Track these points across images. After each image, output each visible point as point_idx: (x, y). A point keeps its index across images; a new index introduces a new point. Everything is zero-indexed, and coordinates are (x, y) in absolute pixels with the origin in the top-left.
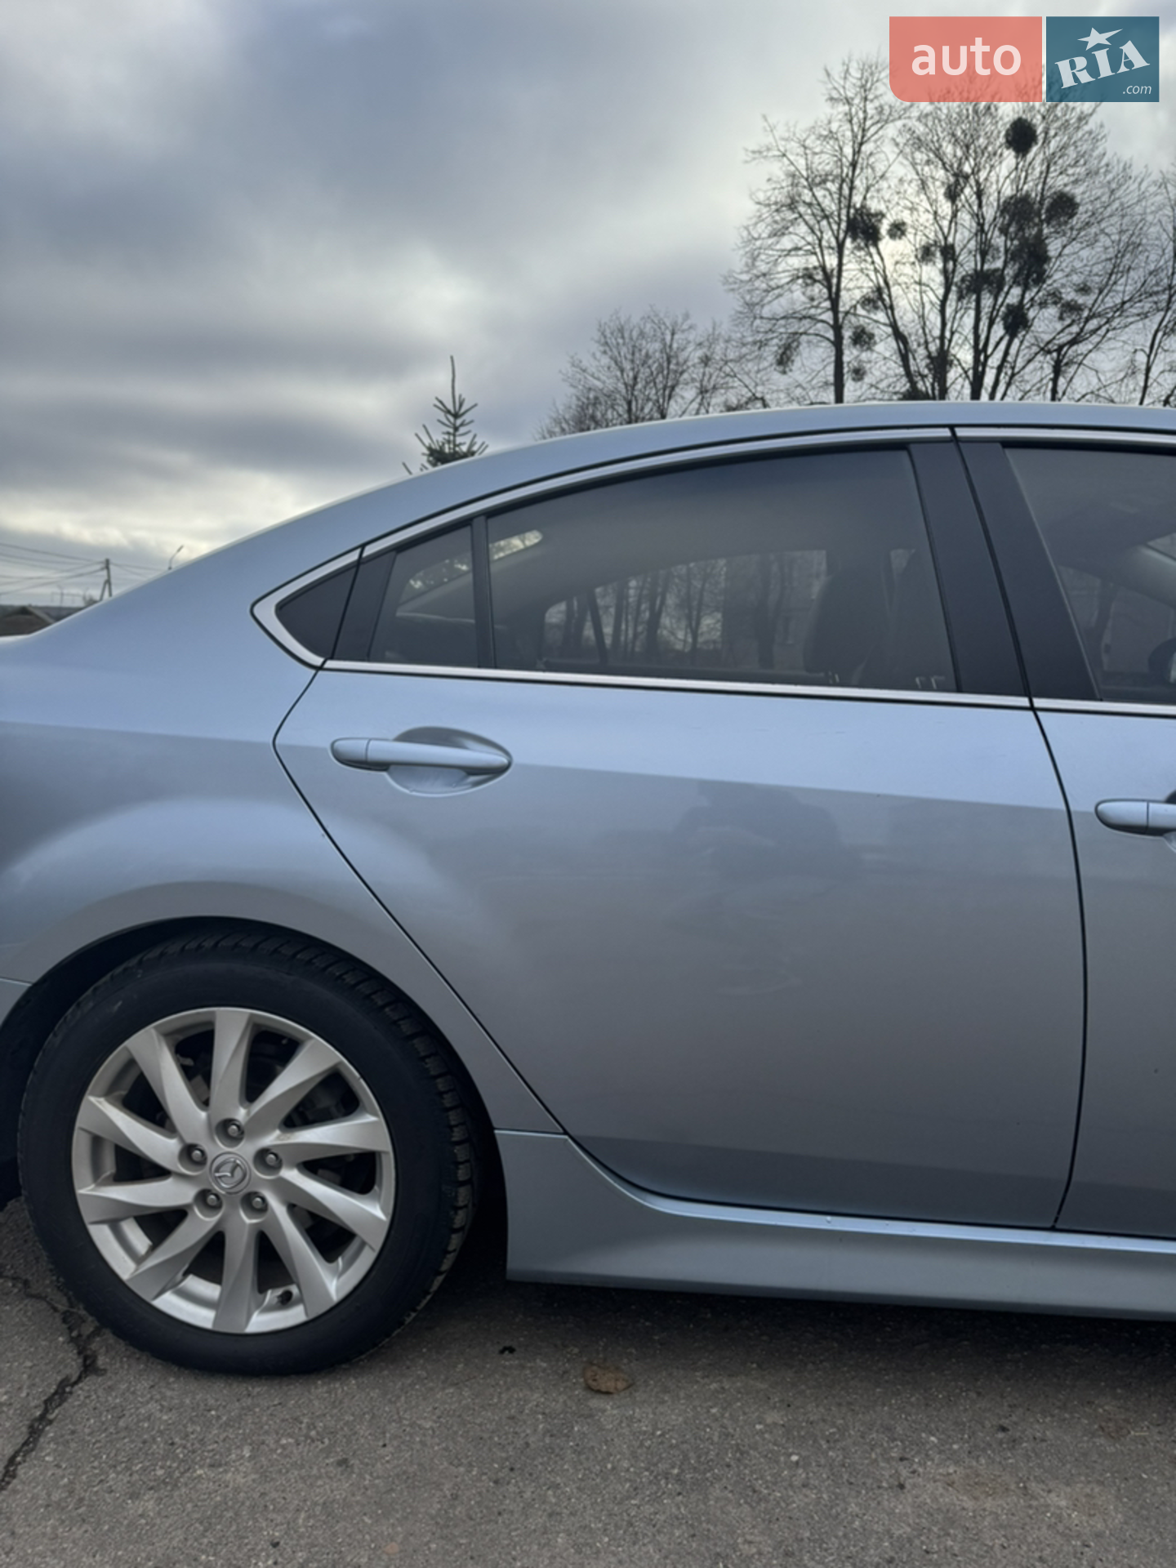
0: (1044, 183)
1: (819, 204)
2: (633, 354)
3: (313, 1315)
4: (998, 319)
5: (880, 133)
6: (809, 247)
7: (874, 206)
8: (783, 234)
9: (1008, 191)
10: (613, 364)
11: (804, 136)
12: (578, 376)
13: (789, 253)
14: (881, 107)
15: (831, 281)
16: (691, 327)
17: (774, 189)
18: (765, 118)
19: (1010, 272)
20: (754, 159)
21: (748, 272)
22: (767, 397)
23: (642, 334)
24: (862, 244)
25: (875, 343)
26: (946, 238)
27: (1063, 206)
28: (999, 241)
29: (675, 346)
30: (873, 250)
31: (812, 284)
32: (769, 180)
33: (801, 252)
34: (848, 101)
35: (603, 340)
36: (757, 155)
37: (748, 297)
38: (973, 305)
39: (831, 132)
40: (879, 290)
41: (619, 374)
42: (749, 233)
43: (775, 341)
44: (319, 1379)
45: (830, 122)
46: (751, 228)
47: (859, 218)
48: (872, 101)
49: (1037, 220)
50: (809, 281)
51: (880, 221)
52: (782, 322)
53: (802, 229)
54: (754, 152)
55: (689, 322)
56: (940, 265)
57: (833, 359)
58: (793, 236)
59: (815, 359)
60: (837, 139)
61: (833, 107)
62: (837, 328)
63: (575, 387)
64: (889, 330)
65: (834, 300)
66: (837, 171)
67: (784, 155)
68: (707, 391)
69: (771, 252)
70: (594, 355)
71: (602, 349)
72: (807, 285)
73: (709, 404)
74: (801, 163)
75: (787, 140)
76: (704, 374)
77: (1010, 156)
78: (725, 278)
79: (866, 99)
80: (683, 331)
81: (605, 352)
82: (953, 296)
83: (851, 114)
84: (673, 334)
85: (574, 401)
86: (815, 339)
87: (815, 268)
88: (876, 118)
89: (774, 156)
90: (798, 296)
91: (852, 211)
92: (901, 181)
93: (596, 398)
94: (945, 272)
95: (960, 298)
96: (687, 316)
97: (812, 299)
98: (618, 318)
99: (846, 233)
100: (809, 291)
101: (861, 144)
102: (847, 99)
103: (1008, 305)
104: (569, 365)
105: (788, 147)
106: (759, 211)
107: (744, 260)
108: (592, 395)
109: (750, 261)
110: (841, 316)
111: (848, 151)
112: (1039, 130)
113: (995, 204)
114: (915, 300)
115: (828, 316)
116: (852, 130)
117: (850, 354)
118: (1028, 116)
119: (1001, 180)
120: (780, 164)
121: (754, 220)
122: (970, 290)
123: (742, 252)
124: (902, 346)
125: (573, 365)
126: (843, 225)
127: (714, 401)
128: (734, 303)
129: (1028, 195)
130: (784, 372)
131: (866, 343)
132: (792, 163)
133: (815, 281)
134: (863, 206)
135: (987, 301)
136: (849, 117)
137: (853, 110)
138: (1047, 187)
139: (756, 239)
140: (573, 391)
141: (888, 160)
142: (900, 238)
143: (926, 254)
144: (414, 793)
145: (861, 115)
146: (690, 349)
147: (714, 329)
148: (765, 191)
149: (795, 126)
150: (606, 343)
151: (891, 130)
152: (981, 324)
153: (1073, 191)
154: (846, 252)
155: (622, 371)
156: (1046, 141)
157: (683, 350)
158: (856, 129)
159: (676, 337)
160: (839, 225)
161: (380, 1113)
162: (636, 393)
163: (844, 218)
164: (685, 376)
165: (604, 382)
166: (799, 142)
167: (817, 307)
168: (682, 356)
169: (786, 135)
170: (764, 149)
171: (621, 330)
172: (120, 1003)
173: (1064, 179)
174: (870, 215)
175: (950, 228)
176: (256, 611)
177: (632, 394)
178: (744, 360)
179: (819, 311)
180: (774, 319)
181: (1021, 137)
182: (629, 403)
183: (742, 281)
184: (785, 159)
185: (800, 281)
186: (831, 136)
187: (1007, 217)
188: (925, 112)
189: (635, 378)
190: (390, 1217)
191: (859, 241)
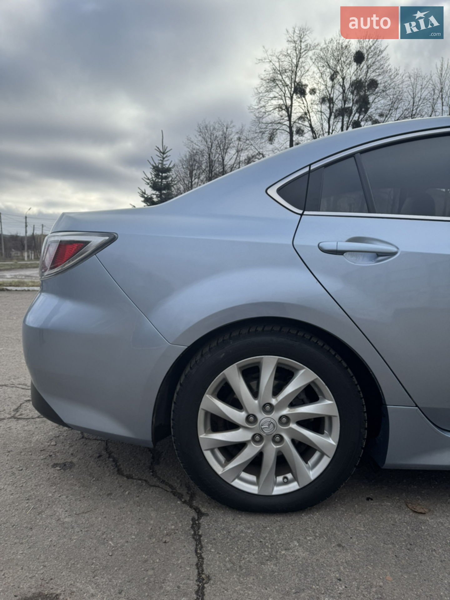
0: (366, 76)
1: (284, 81)
2: (211, 136)
3: (302, 486)
4: (350, 126)
5: (307, 54)
6: (280, 97)
7: (304, 82)
8: (271, 91)
9: (354, 78)
10: (203, 140)
11: (279, 54)
12: (190, 144)
13: (272, 98)
14: (307, 45)
15: (288, 110)
16: (234, 126)
17: (267, 74)
18: (264, 47)
19: (355, 109)
20: (259, 62)
21: (258, 105)
22: (264, 153)
23: (214, 129)
24: (299, 96)
25: (305, 133)
26: (330, 95)
27: (373, 84)
28: (350, 96)
29: (227, 133)
30: (303, 99)
31: (282, 110)
32: (265, 71)
33: (276, 99)
34: (295, 42)
35: (199, 130)
36: (261, 61)
37: (257, 115)
38: (340, 120)
39: (288, 53)
40: (306, 114)
41: (205, 143)
42: (257, 91)
43: (267, 132)
44: (303, 513)
45: (287, 50)
46: (258, 89)
47: (298, 87)
48: (303, 42)
49: (364, 89)
50: (280, 110)
51: (306, 88)
52: (270, 125)
53: (278, 90)
54: (259, 60)
55: (233, 124)
56: (328, 105)
57: (289, 139)
58: (274, 92)
59: (282, 138)
60: (290, 57)
61: (289, 44)
62: (290, 127)
63: (189, 148)
64: (310, 129)
65: (290, 116)
66: (290, 68)
67: (271, 61)
68: (239, 151)
69: (265, 98)
70: (196, 136)
71: (199, 134)
72: (279, 111)
73: (240, 156)
74: (277, 65)
75: (271, 56)
76: (238, 144)
77: (354, 65)
78: (249, 107)
79: (301, 41)
80: (231, 128)
81: (200, 135)
82: (333, 117)
83: (296, 47)
84: (227, 128)
85: (188, 154)
86: (283, 131)
87: (282, 105)
88: (305, 49)
89: (267, 62)
90: (276, 115)
91: (296, 84)
92: (314, 72)
93: (197, 152)
94: (330, 107)
95: (335, 117)
96: (232, 122)
97: (282, 116)
98: (205, 122)
99: (294, 92)
100: (281, 113)
101: (299, 58)
102: (294, 41)
103: (354, 120)
104: (186, 140)
105: (272, 58)
106: (261, 82)
107: (256, 101)
108: (195, 151)
109: (258, 101)
110: (292, 123)
111: (295, 61)
112: (366, 55)
113: (349, 82)
114: (319, 118)
115: (287, 123)
116: (296, 53)
117: (295, 137)
118: (362, 50)
119: (351, 74)
120: (269, 65)
121: (260, 85)
122: (339, 115)
123: (255, 98)
124: (314, 135)
125: (188, 140)
126: (293, 89)
127: (242, 155)
128: (252, 117)
129: (361, 80)
130: (271, 144)
131: (301, 133)
132: (274, 65)
133: (283, 109)
134: (300, 82)
135: (346, 119)
136: (295, 48)
137: (297, 46)
138: (367, 77)
139: (260, 93)
140: (188, 149)
141: (309, 64)
142: (314, 94)
143: (323, 100)
144: (356, 264)
145: (299, 48)
146: (233, 135)
147: (242, 127)
148: (264, 75)
149: (275, 51)
150: (201, 132)
151: (310, 53)
152: (344, 127)
153: (377, 79)
154: (293, 99)
155: (207, 142)
156: (367, 60)
157: (230, 135)
158: (298, 52)
159: (228, 130)
160: (291, 89)
161: (334, 400)
162: (212, 151)
163: (293, 86)
164: (232, 145)
165: (199, 147)
166: (277, 57)
167: (283, 119)
168: (231, 137)
169: (272, 54)
170: (263, 59)
171: (206, 127)
172: (223, 354)
173: (374, 74)
174: (302, 85)
175: (331, 91)
176: (269, 191)
177: (211, 152)
178: (256, 139)
179: (284, 121)
180: (267, 123)
181: (359, 57)
182: (209, 155)
183: (255, 109)
184: (271, 63)
185: (277, 109)
186: (288, 55)
187: (353, 87)
188: (323, 47)
189: (212, 145)
190: (337, 443)
191: (298, 95)
